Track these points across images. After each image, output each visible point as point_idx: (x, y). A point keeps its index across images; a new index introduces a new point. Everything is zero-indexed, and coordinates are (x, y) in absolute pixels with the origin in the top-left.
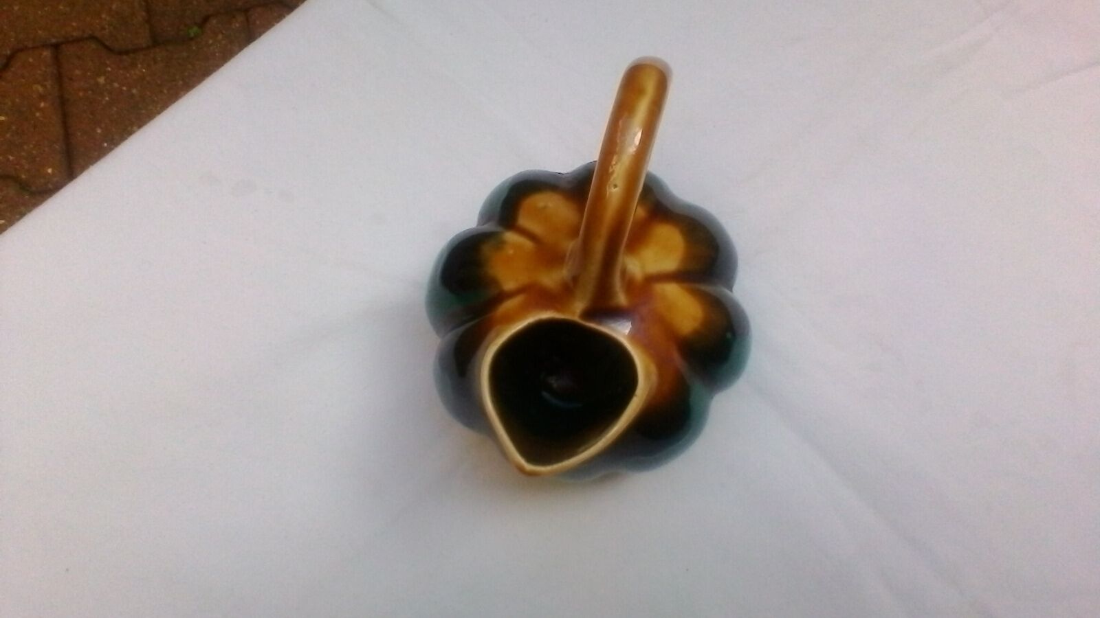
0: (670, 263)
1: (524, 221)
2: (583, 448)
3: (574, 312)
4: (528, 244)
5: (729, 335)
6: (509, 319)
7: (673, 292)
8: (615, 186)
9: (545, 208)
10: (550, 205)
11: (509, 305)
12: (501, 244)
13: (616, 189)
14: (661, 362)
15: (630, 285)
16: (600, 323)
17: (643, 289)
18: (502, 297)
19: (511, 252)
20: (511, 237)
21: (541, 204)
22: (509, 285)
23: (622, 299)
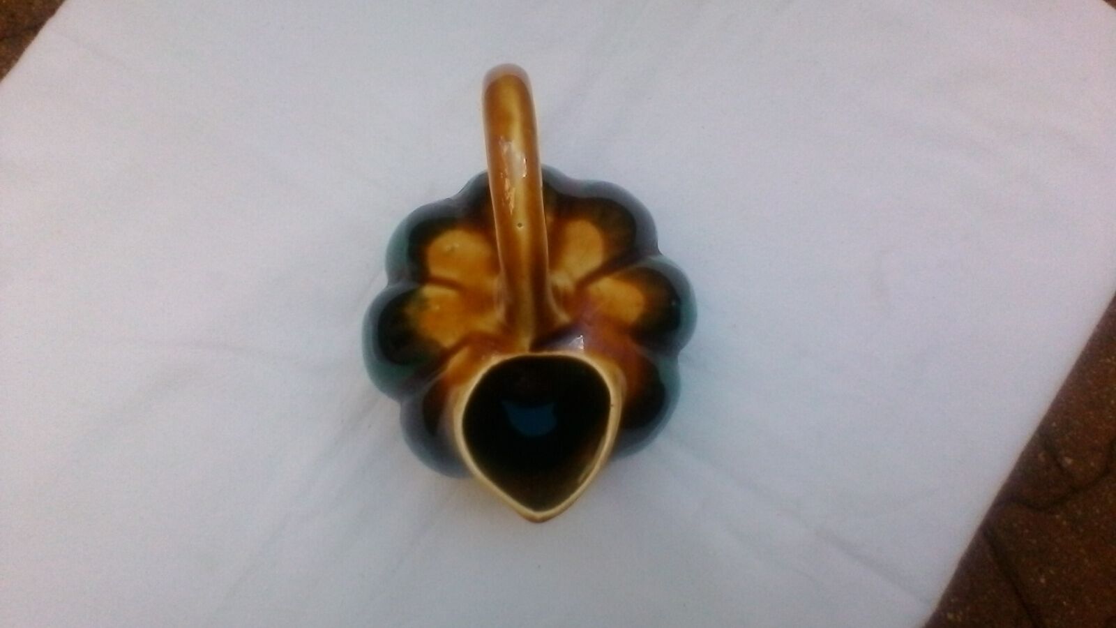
0: (595, 259)
1: (436, 270)
2: (583, 476)
3: (523, 347)
4: (450, 293)
5: (674, 303)
6: (461, 377)
7: (606, 286)
8: (520, 225)
9: (453, 250)
10: (457, 245)
11: (456, 361)
12: (424, 303)
13: (522, 227)
14: (622, 361)
15: (565, 300)
16: (552, 349)
17: (579, 296)
18: (445, 355)
19: (436, 308)
20: (430, 291)
21: (447, 247)
22: (448, 341)
23: (563, 318)
